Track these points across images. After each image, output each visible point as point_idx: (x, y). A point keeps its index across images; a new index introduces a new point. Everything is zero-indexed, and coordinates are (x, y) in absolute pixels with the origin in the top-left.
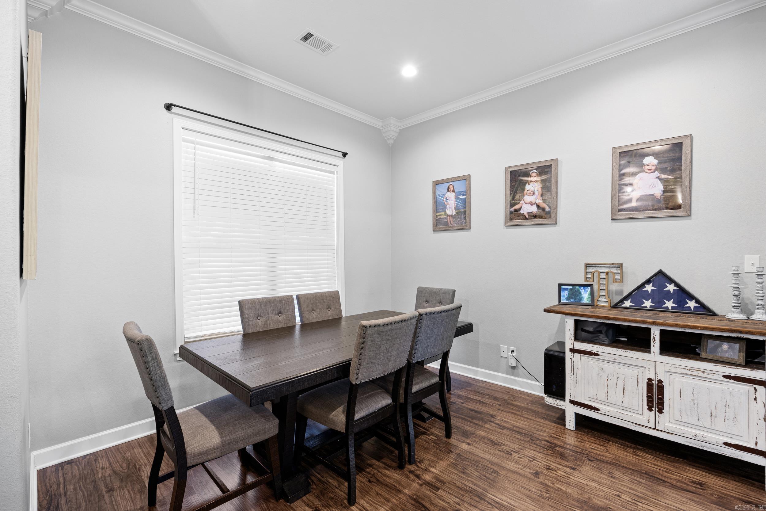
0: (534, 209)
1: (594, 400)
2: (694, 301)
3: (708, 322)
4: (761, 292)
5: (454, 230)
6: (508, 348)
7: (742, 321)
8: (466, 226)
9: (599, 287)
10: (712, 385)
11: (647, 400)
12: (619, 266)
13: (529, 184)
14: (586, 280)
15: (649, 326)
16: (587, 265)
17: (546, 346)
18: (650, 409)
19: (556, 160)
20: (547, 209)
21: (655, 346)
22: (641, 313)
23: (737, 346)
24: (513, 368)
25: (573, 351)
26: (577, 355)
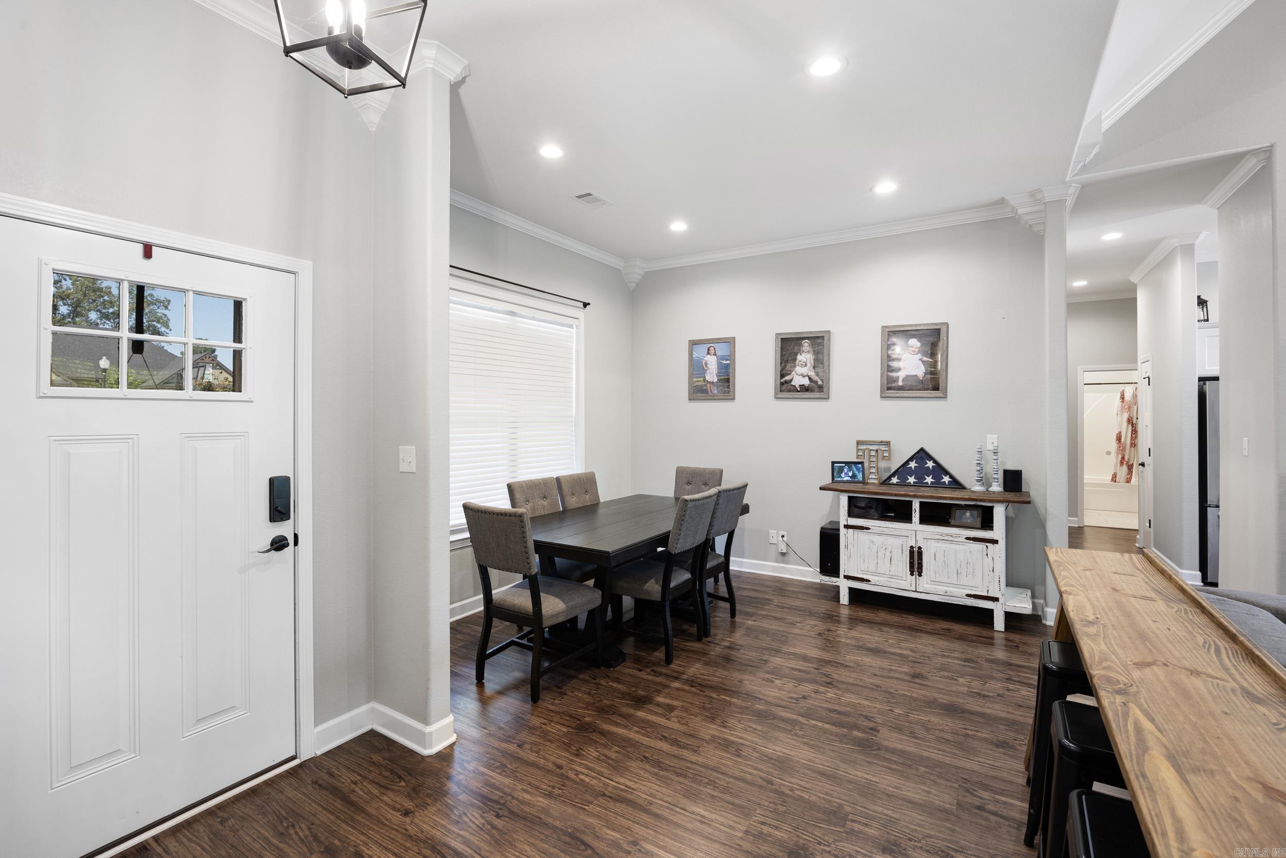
0: (806, 382)
1: (865, 573)
2: (948, 476)
3: (958, 494)
4: (996, 467)
5: (716, 399)
6: (778, 533)
7: (983, 493)
8: (730, 396)
9: (869, 464)
10: (958, 547)
11: (910, 566)
12: (888, 444)
13: (801, 355)
14: (857, 458)
15: (911, 499)
16: (858, 443)
17: (822, 525)
18: (912, 574)
19: (829, 332)
20: (820, 383)
21: (916, 517)
22: (905, 488)
23: (975, 513)
24: (783, 554)
25: (847, 527)
26: (851, 531)
